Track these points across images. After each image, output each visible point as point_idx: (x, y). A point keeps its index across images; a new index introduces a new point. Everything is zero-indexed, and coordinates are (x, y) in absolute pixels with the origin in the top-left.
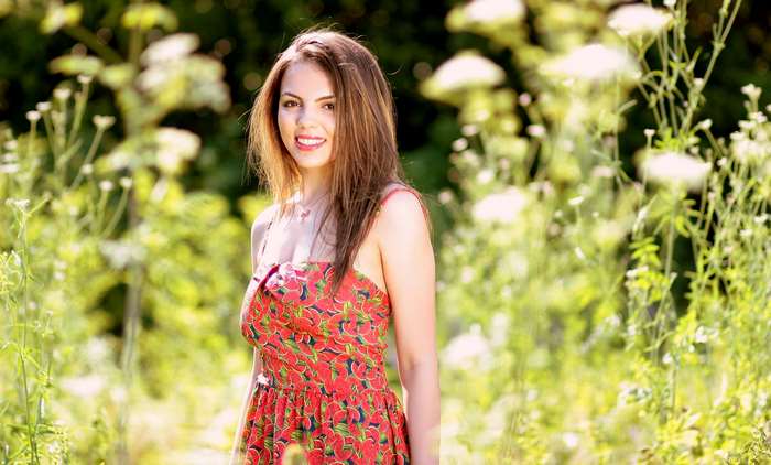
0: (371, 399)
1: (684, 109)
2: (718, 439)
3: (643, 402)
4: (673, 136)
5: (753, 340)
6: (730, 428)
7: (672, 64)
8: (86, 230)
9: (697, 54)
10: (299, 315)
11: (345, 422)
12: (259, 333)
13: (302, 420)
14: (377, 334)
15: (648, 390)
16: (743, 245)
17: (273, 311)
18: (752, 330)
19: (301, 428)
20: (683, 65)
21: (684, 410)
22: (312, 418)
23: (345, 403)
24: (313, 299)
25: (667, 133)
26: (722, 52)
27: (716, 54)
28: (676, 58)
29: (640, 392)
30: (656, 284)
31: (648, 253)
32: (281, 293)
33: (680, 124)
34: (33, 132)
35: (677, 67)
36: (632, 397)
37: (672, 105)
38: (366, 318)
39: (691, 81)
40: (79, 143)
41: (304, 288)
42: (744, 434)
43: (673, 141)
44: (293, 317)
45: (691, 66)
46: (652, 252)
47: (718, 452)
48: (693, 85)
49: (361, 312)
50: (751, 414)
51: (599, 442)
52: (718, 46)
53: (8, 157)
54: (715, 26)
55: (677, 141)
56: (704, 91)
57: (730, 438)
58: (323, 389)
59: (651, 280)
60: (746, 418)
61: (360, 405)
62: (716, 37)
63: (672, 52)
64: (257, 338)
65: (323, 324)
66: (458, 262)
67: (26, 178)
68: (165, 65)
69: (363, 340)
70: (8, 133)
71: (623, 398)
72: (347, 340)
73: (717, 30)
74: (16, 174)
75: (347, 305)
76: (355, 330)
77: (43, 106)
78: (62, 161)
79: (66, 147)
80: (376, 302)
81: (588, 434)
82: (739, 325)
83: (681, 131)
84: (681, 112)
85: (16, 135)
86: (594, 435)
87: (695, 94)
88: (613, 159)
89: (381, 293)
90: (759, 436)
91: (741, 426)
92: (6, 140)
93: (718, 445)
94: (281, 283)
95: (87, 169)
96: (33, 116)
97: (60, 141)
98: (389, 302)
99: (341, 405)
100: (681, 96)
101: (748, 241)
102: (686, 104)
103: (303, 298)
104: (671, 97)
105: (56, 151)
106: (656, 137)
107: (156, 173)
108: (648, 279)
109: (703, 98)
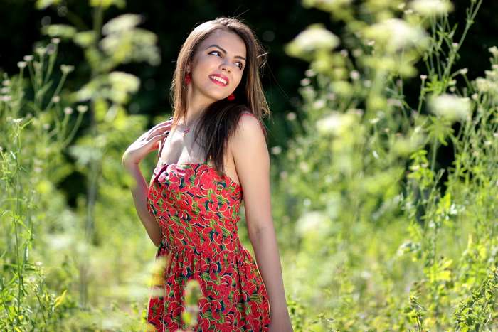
0: (226, 258)
1: (446, 62)
2: (464, 277)
3: (415, 252)
4: (438, 79)
5: (488, 213)
6: (473, 270)
7: (438, 33)
8: (54, 139)
9: (456, 26)
10: (179, 198)
11: (208, 272)
12: (157, 210)
13: (181, 270)
14: (232, 211)
15: (419, 244)
16: (484, 150)
17: (164, 196)
18: (488, 206)
19: (181, 276)
20: (446, 34)
21: (442, 258)
22: (188, 269)
23: (209, 260)
24: (187, 188)
25: (434, 78)
26: (472, 26)
27: (467, 27)
28: (441, 29)
29: (413, 246)
30: (425, 176)
31: (420, 156)
32: (167, 184)
33: (443, 71)
34: (21, 75)
35: (442, 35)
36: (408, 249)
37: (438, 59)
38: (224, 200)
39: (451, 44)
40: (51, 83)
41: (182, 180)
42: (482, 274)
43: (438, 83)
44: (176, 200)
45: (451, 35)
46: (422, 155)
47: (464, 285)
48: (452, 48)
49: (221, 196)
50: (486, 261)
51: (386, 278)
52: (470, 22)
53: (4, 90)
54: (468, 9)
55: (441, 83)
56: (459, 51)
57: (472, 276)
58: (195, 251)
59: (422, 173)
60: (483, 263)
61: (219, 261)
62: (469, 16)
63: (439, 25)
64: (155, 213)
65: (195, 204)
66: (297, 160)
67: (16, 105)
68: (119, 34)
69: (222, 215)
70: (5, 75)
71: (403, 249)
72: (210, 216)
73: (469, 11)
74: (9, 102)
75: (210, 191)
76: (217, 209)
77: (28, 58)
78: (40, 94)
79: (43, 85)
80: (231, 189)
81: (379, 272)
82: (480, 203)
83: (444, 76)
84: (444, 65)
85: (10, 76)
86: (382, 274)
87: (453, 53)
88: (399, 94)
89: (234, 184)
90: (492, 276)
91: (480, 268)
92: (3, 79)
93: (465, 281)
94: (168, 178)
95: (56, 99)
96: (22, 65)
97: (39, 81)
98: (241, 190)
99: (206, 261)
100: (444, 54)
101: (488, 148)
102: (447, 59)
103: (181, 187)
104: (438, 54)
105: (36, 87)
106: (428, 80)
107: (110, 103)
108: (420, 172)
109: (458, 56)
